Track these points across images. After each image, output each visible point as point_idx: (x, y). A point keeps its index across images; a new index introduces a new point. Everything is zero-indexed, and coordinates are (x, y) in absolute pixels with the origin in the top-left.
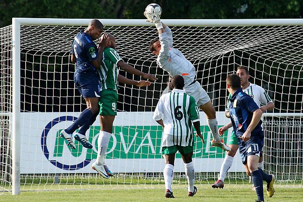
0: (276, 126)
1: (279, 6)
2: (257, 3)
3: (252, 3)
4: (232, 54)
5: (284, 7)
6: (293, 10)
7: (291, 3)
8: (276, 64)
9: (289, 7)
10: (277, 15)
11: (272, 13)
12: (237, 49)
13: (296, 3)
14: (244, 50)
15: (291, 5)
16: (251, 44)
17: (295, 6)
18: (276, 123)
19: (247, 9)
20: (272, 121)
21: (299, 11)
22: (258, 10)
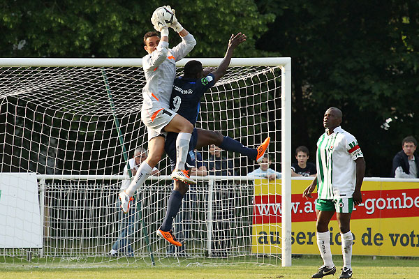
0: (57, 190)
1: (65, 42)
2: (37, 38)
3: (31, 37)
4: (5, 101)
5: (71, 44)
6: (81, 47)
7: (80, 38)
8: (60, 114)
9: (77, 43)
10: (62, 52)
11: (55, 50)
12: (11, 95)
13: (85, 38)
14: (19, 97)
15: (79, 41)
16: (29, 90)
17: (85, 42)
18: (57, 187)
19: (24, 45)
20: (52, 185)
21: (90, 48)
22: (38, 47)
